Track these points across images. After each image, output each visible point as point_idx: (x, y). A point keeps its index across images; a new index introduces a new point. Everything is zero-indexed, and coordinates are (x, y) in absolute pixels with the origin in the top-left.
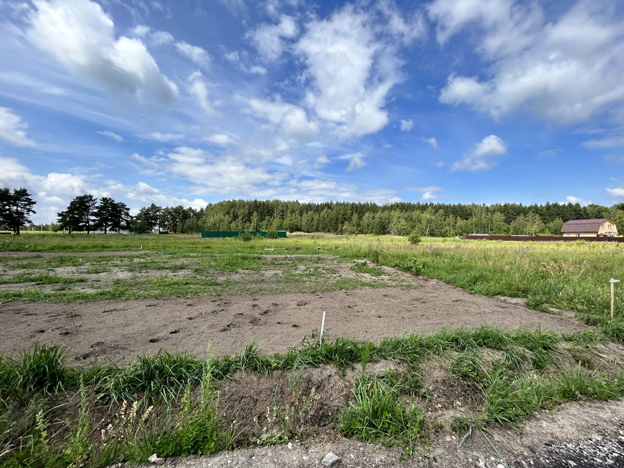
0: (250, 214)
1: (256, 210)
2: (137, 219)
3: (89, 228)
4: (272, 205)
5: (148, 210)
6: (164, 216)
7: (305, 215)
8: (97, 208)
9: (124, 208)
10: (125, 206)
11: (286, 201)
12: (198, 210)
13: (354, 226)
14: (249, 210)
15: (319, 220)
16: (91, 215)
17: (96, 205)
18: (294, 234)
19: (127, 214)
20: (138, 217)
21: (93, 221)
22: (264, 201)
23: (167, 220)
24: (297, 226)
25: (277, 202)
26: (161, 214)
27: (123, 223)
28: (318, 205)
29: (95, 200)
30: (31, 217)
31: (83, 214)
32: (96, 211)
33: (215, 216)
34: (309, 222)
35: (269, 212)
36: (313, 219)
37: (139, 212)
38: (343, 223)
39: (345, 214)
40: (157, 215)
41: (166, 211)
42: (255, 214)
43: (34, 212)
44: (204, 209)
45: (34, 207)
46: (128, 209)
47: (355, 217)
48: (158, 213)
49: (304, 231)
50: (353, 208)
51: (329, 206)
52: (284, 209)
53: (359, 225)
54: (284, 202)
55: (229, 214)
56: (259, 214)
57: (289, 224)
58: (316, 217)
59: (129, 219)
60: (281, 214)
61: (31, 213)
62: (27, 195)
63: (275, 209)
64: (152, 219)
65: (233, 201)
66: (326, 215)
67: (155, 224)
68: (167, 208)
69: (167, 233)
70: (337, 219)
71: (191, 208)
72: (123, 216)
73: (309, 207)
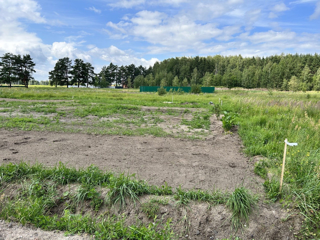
0: (191, 70)
1: (197, 66)
2: (100, 76)
3: (68, 84)
4: (213, 60)
5: (108, 68)
6: (120, 73)
7: (246, 70)
8: (72, 67)
9: (90, 67)
10: (91, 65)
11: (228, 56)
12: (148, 68)
13: (303, 81)
14: (191, 67)
15: (262, 75)
16: (69, 73)
17: (72, 65)
18: (233, 89)
19: (93, 72)
20: (100, 75)
21: (70, 77)
22: (206, 57)
23: (122, 77)
24: (237, 81)
25: (218, 58)
26: (118, 71)
27: (90, 80)
28: (263, 59)
29: (71, 61)
30: (33, 75)
31: (64, 73)
32: (72, 69)
33: (160, 73)
34: (250, 78)
35: (209, 68)
36: (254, 73)
37: (101, 70)
38: (289, 78)
39: (294, 67)
40: (115, 73)
41: (121, 69)
42: (195, 70)
43: (35, 72)
44: (152, 67)
45: (35, 68)
46: (93, 68)
47: (306, 71)
48: (115, 71)
49: (244, 87)
50: (306, 60)
51: (276, 60)
52: (225, 64)
53: (310, 80)
54: (226, 57)
55: (172, 71)
56: (200, 70)
57: (228, 80)
58: (257, 72)
59: (94, 76)
60: (222, 69)
61: (33, 72)
62: (30, 59)
63: (216, 65)
64: (111, 76)
65: (177, 58)
66: (270, 69)
67: (113, 81)
68: (122, 67)
69: (122, 88)
70: (283, 74)
71: (141, 66)
72: (90, 74)
73: (252, 61)
